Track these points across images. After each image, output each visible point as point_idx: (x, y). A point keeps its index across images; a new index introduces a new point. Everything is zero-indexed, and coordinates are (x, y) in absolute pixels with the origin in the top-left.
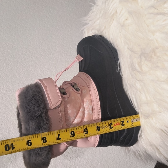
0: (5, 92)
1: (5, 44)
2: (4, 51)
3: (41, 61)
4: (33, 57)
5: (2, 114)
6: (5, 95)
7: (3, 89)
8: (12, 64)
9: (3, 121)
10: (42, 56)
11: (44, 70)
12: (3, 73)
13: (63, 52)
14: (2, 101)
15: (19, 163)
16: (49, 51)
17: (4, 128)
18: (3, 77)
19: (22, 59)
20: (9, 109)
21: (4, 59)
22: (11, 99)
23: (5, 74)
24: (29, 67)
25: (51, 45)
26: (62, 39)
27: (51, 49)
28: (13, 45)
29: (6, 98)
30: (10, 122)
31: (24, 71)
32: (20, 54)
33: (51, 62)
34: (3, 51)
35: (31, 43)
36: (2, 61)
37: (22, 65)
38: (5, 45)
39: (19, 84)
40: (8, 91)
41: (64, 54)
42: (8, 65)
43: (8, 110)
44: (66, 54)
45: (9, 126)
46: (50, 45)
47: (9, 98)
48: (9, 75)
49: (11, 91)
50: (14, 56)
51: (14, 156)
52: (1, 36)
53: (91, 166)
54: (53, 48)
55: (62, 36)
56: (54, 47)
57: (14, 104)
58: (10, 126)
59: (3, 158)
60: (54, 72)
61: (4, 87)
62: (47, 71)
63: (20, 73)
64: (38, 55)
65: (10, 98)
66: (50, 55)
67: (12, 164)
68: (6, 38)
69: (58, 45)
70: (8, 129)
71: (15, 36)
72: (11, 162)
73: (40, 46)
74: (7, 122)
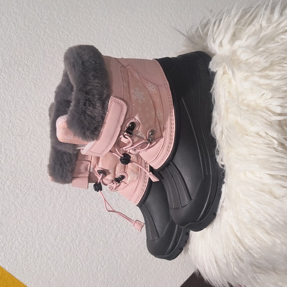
0: (45, 107)
1: (57, 32)
2: (54, 43)
5: (36, 138)
7: (43, 102)
9: (36, 148)
12: (46, 78)
14: (39, 119)
15: (47, 206)
16: (119, 53)
17: (36, 157)
18: (46, 85)
21: (52, 56)
23: (49, 80)
25: (123, 44)
26: (143, 36)
27: (121, 50)
29: (45, 116)
34: (52, 43)
35: (94, 36)
36: (48, 58)
42: (56, 66)
48: (55, 83)
52: (54, 17)
54: (126, 49)
55: (143, 30)
58: (44, 156)
59: (29, 194)
61: (44, 99)
67: (38, 204)
68: (60, 22)
69: (133, 46)
70: (40, 159)
71: (74, 20)
72: (38, 202)
73: (108, 43)
74: (42, 150)
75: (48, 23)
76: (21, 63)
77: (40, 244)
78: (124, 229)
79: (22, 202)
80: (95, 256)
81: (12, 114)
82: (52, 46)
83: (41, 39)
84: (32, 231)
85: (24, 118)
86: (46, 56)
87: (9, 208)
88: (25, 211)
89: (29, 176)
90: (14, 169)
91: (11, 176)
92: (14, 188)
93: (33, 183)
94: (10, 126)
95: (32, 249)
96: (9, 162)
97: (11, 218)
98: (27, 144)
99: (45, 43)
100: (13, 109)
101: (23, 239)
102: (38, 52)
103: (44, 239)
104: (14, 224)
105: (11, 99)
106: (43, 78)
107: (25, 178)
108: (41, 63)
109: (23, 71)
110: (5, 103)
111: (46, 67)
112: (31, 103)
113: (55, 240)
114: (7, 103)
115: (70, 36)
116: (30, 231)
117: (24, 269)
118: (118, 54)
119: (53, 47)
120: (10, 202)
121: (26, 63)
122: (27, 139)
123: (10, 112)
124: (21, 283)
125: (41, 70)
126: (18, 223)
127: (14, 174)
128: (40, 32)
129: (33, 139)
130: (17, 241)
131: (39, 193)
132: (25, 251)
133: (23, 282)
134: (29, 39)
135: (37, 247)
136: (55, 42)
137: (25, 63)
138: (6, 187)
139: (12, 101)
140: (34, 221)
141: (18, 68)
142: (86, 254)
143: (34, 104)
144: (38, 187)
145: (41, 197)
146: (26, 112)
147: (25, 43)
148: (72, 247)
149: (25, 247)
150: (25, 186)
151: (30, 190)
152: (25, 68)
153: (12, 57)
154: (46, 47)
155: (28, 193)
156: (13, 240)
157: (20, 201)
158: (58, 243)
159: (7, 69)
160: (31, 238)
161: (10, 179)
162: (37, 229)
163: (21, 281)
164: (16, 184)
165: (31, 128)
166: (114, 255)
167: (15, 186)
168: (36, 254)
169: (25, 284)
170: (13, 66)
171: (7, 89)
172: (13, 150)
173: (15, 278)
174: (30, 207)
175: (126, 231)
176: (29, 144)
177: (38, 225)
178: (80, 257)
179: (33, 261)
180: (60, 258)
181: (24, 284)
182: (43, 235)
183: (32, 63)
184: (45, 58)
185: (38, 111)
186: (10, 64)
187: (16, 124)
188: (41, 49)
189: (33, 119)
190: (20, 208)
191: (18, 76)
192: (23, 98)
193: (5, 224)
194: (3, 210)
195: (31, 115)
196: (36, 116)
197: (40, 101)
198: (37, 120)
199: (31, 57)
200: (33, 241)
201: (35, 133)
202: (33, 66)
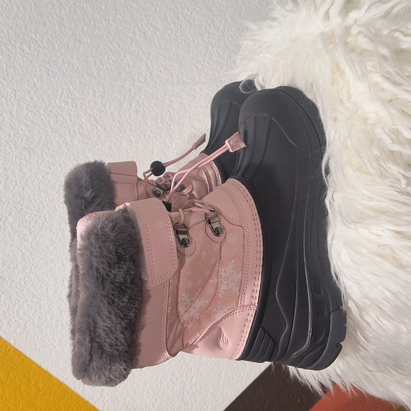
0: (63, 105)
2: (75, 5)
3: (153, 44)
4: (138, 32)
5: (50, 152)
6: (62, 111)
7: (60, 97)
8: (89, 41)
9: (51, 167)
10: (158, 33)
11: (155, 68)
12: (65, 60)
13: (206, 29)
14: (55, 124)
16: (177, 21)
17: (51, 181)
18: (65, 71)
19: (112, 33)
20: (67, 143)
21: (74, 26)
22: (74, 122)
23: (69, 64)
24: (123, 55)
25: (183, 6)
27: (180, 16)
29: (64, 119)
31: (111, 62)
32: (109, 20)
33: (174, 51)
34: (73, 6)
36: (67, 29)
37: (109, 47)
39: (95, 91)
40: (70, 104)
41: (206, 35)
42: (80, 42)
43: (64, 145)
44: (211, 36)
47: (69, 121)
48: (78, 69)
49: (76, 105)
50: (95, 21)
54: (187, 14)
56: (189, 14)
57: (78, 135)
59: (41, 236)
60: (174, 75)
61: (62, 93)
62: (161, 71)
63: (101, 66)
64: (150, 28)
65: (71, 121)
66: (177, 31)
67: (56, 251)
69: (198, 10)
70: (58, 184)
72: (56, 247)
73: (159, 4)
74: (60, 170)
76: (26, 37)
79: (32, 247)
81: (14, 117)
82: (73, 11)
84: (47, 289)
85: (32, 122)
86: (64, 25)
87: (13, 256)
88: (37, 260)
89: (42, 208)
90: (19, 199)
91: (14, 209)
92: (19, 226)
93: (48, 220)
94: (12, 134)
95: (48, 315)
96: (12, 188)
97: (16, 271)
98: (38, 161)
99: (61, 5)
100: (15, 109)
101: (34, 300)
102: (51, 20)
104: (21, 279)
105: (12, 93)
106: (60, 61)
107: (35, 213)
108: (56, 37)
109: (30, 50)
110: (3, 100)
111: (65, 43)
112: (43, 99)
114: (6, 100)
116: (44, 290)
117: (38, 344)
118: (174, 21)
119: (75, 11)
120: (14, 248)
121: (34, 37)
122: (37, 154)
123: (11, 114)
124: (33, 362)
125: (56, 48)
126: (27, 278)
127: (19, 206)
129: (46, 153)
130: (25, 304)
131: (57, 234)
132: (37, 318)
133: (36, 361)
135: (55, 312)
136: (78, 4)
137: (32, 38)
138: (7, 225)
139: (13, 96)
140: (50, 275)
141: (22, 45)
143: (46, 101)
144: (55, 226)
145: (60, 240)
146: (35, 114)
147: (31, 6)
149: (38, 313)
150: (36, 223)
151: (44, 229)
152: (32, 45)
153: (12, 28)
154: (64, 12)
155: (40, 234)
156: (20, 303)
157: (29, 246)
159: (5, 47)
160: (46, 299)
161: (13, 214)
162: (55, 286)
163: (33, 360)
164: (22, 221)
165: (43, 137)
167: (21, 223)
168: (54, 323)
169: (40, 365)
170: (13, 43)
171: (5, 78)
172: (17, 170)
173: (24, 355)
174: (44, 254)
176: (40, 161)
177: (56, 280)
179: (50, 332)
181: (37, 365)
183: (43, 37)
184: (63, 28)
185: (53, 111)
186: (9, 38)
187: (20, 131)
188: (56, 15)
189: (46, 123)
190: (30, 256)
191: (21, 58)
192: (30, 92)
193: (7, 279)
194: (3, 258)
195: (43, 117)
196: (50, 118)
197: (56, 96)
198: (52, 125)
199: (41, 28)
200: (49, 304)
201: (49, 144)
202: (44, 41)
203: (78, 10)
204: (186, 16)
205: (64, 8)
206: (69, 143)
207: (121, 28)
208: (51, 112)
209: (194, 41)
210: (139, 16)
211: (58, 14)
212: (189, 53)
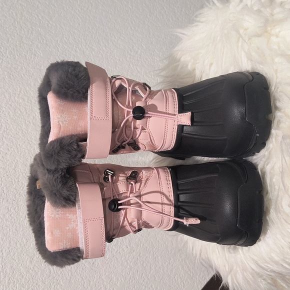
0: (21, 101)
4: (78, 51)
5: (9, 137)
6: (20, 106)
7: (19, 95)
8: (41, 55)
9: (10, 149)
10: (93, 52)
12: (23, 67)
13: (128, 52)
14: (13, 115)
15: (21, 219)
17: (9, 161)
18: (23, 76)
19: (59, 50)
20: (23, 130)
21: (30, 43)
22: (29, 114)
23: (26, 71)
25: (112, 35)
26: (133, 29)
27: (110, 42)
28: (49, 22)
29: (21, 112)
30: (20, 153)
32: (57, 41)
34: (31, 29)
35: (79, 24)
36: (25, 45)
38: (36, 18)
40: (26, 100)
41: (129, 56)
42: (35, 55)
43: (20, 132)
44: (132, 57)
45: (17, 158)
46: (110, 35)
48: (33, 74)
50: (46, 41)
51: (17, 208)
53: (128, 247)
55: (133, 22)
56: (116, 41)
57: (32, 124)
58: (18, 160)
61: (21, 92)
64: (87, 49)
65: (26, 113)
66: (107, 52)
67: (11, 218)
68: (40, 5)
69: (123, 38)
70: (14, 163)
71: (56, 5)
72: (11, 215)
73: (94, 32)
74: (16, 151)
75: (25, 6)
77: (12, 267)
78: (114, 248)
80: (80, 281)
82: (30, 32)
83: (18, 22)
86: (23, 42)
93: (5, 191)
99: (21, 27)
102: (13, 37)
103: (17, 261)
106: (19, 68)
108: (17, 50)
111: (23, 55)
112: (5, 96)
113: (31, 262)
115: (51, 22)
118: (106, 45)
125: (16, 58)
128: (16, 15)
129: (5, 137)
131: (13, 204)
134: (3, 21)
135: (8, 271)
136: (34, 28)
140: (5, 238)
142: (68, 278)
143: (7, 97)
144: (11, 197)
145: (14, 209)
148: (52, 271)
154: (23, 32)
158: (35, 265)
162: (9, 248)
166: (102, 279)
168: (7, 280)
175: (116, 250)
177: (10, 243)
178: (62, 283)
180: (37, 284)
182: (15, 255)
183: (7, 49)
184: (22, 44)
185: (13, 106)
188: (17, 34)
189: (7, 114)
195: (4, 109)
196: (9, 111)
197: (15, 94)
198: (11, 116)
199: (5, 43)
200: (3, 264)
201: (8, 131)
202: (8, 53)
203: (34, 32)
204: (114, 42)
205: (24, 30)
206: (24, 130)
207: (66, 47)
208: (11, 106)
209: (120, 60)
210: (80, 40)
211: (19, 33)
212: (116, 68)
